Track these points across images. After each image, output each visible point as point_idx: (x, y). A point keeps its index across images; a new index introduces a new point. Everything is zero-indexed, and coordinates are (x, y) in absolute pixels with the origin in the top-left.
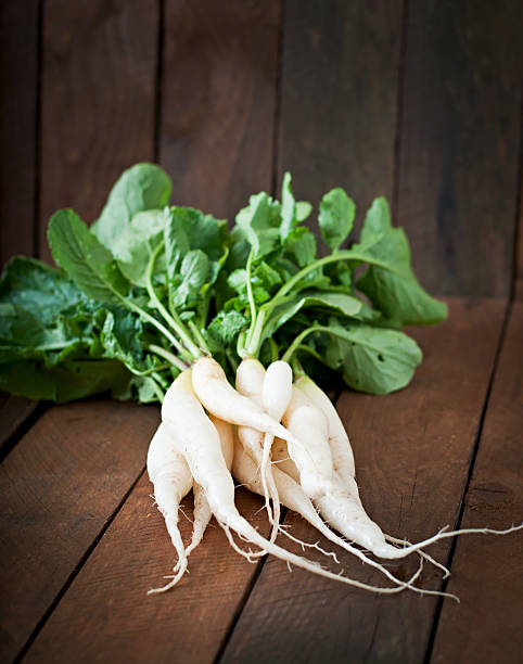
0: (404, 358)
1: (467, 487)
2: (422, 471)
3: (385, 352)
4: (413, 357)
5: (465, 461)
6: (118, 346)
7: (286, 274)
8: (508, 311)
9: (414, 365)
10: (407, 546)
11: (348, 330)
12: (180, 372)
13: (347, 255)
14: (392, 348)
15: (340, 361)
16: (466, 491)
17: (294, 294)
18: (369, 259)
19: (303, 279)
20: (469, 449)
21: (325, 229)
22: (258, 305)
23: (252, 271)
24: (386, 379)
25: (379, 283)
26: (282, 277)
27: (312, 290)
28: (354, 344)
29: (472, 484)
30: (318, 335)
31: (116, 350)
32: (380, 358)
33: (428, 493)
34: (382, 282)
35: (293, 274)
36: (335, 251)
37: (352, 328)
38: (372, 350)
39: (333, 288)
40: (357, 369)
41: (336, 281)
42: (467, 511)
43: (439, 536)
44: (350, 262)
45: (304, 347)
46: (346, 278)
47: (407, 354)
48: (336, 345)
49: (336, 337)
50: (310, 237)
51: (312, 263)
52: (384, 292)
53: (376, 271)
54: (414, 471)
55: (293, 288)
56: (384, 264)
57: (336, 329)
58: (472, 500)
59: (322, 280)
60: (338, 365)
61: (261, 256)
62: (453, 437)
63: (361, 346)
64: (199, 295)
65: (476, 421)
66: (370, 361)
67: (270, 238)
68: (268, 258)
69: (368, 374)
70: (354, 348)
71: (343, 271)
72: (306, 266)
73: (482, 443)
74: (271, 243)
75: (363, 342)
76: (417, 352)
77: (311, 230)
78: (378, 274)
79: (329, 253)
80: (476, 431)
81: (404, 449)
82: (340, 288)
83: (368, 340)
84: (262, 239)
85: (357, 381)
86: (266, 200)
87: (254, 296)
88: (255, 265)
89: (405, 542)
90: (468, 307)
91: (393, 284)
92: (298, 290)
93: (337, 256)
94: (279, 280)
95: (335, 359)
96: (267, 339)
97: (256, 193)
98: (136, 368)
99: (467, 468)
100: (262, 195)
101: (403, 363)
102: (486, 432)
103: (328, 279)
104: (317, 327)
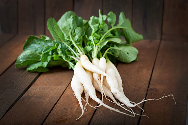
0: (134, 53)
1: (148, 89)
2: (137, 85)
3: (129, 52)
4: (136, 52)
5: (147, 82)
6: (62, 53)
7: (102, 35)
8: (160, 43)
9: (137, 54)
10: (135, 104)
11: (119, 47)
12: (77, 61)
13: (116, 27)
14: (130, 51)
15: (118, 55)
16: (148, 90)
17: (104, 39)
18: (121, 27)
19: (106, 35)
20: (149, 79)
21: (109, 22)
22: (96, 44)
23: (93, 36)
24: (130, 58)
25: (125, 33)
26: (101, 36)
27: (109, 38)
28: (121, 51)
29: (149, 88)
30: (111, 49)
31: (61, 54)
32: (128, 53)
33: (138, 91)
34: (126, 32)
35: (103, 34)
36: (113, 27)
37: (120, 47)
38: (125, 52)
39: (114, 36)
40: (122, 57)
41: (114, 34)
42: (148, 95)
43: (143, 101)
44: (117, 29)
45: (108, 53)
46: (117, 33)
47: (134, 52)
48: (116, 52)
49: (116, 50)
50: (106, 25)
51: (108, 31)
52: (127, 35)
53: (124, 30)
54: (135, 85)
55: (104, 38)
56: (126, 28)
57: (116, 48)
58: (149, 92)
59: (110, 35)
60: (118, 56)
61: (95, 32)
62: (145, 76)
63: (122, 51)
64: (80, 39)
65: (151, 72)
66: (125, 54)
67: (97, 27)
68: (97, 32)
69: (125, 58)
70: (121, 52)
71: (115, 32)
72: (106, 32)
73: (152, 78)
74: (97, 28)
75: (123, 50)
76: (137, 51)
77: (106, 23)
78: (125, 31)
79: (111, 28)
80: (151, 74)
81: (133, 79)
82: (115, 36)
83: (124, 50)
84: (94, 27)
85: (123, 60)
86: (94, 18)
87: (94, 42)
88: (94, 34)
89: (135, 103)
90: (150, 42)
91: (129, 32)
92: (105, 38)
93: (113, 28)
94: (100, 37)
95: (117, 55)
96: (99, 52)
97: (91, 16)
98: (65, 59)
99: (148, 84)
100: (93, 16)
101: (134, 54)
102: (153, 75)
103: (112, 35)
104: (111, 48)
